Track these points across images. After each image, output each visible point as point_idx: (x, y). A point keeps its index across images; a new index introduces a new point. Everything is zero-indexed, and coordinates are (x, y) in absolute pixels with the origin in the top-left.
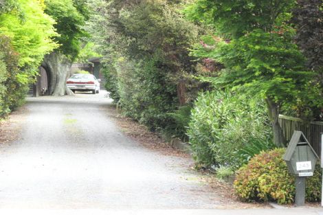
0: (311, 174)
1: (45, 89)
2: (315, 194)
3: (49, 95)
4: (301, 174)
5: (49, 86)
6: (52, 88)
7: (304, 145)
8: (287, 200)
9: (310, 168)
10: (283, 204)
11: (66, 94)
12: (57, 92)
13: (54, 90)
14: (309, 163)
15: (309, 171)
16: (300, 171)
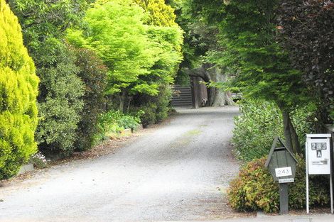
0: (292, 180)
1: (206, 100)
2: (300, 201)
3: (209, 106)
4: (281, 181)
5: (209, 97)
6: (212, 99)
7: (283, 149)
8: (271, 208)
9: (290, 174)
10: (268, 212)
11: (227, 104)
12: (216, 102)
13: (214, 101)
14: (289, 168)
15: (289, 177)
16: (280, 178)
